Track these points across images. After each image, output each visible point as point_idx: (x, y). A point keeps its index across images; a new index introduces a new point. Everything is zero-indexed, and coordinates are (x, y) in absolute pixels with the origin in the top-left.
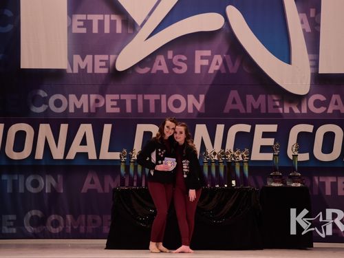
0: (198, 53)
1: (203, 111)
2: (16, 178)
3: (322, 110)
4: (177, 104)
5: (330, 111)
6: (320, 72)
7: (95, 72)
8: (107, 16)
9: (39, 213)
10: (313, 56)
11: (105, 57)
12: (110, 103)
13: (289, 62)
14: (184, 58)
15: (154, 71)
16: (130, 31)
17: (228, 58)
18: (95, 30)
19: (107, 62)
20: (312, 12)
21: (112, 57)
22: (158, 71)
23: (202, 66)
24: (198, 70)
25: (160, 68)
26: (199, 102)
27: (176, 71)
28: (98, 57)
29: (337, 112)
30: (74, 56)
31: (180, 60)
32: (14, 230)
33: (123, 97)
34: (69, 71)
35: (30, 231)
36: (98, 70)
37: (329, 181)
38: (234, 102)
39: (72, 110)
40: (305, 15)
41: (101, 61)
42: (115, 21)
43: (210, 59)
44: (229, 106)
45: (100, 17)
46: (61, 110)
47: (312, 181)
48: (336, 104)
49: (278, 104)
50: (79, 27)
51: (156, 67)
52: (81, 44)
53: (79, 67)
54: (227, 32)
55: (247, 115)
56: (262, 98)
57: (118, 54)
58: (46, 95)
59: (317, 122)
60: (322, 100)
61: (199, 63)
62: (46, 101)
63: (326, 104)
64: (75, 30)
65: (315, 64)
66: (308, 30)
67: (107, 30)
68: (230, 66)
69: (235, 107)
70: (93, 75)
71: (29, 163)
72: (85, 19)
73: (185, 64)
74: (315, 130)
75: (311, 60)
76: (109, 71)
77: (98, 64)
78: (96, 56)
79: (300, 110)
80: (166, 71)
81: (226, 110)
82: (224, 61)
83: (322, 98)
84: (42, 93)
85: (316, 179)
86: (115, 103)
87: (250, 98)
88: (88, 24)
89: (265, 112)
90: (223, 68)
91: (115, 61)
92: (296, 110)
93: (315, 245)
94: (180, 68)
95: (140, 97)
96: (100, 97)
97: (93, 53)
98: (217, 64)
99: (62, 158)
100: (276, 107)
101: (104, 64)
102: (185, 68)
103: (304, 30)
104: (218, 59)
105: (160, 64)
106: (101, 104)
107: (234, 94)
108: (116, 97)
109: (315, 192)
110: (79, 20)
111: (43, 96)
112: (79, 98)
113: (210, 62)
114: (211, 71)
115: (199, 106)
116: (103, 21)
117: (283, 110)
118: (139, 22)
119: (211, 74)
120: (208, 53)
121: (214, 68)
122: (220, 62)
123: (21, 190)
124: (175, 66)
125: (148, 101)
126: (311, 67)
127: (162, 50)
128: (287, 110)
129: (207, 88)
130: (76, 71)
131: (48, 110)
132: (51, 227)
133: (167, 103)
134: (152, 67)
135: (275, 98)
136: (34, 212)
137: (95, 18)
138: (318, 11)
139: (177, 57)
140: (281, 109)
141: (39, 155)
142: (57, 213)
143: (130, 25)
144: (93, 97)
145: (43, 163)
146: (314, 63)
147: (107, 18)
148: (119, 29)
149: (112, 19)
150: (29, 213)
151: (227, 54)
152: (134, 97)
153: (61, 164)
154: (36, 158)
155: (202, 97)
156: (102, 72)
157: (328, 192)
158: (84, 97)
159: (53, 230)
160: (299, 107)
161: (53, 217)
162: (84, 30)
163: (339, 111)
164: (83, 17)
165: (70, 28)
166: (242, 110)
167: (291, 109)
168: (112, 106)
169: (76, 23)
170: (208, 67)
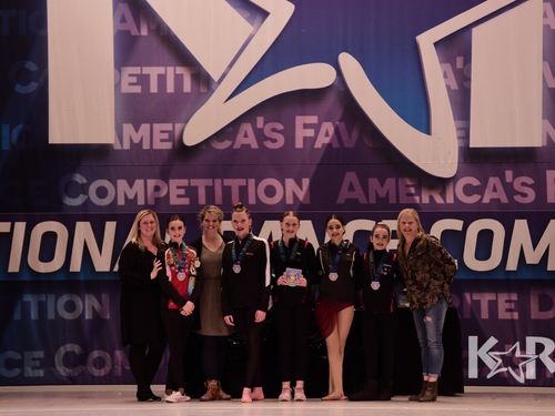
0: (300, 120)
1: (308, 202)
2: (44, 299)
3: (474, 199)
4: (270, 191)
5: (486, 200)
6: (471, 146)
7: (154, 147)
8: (170, 70)
9: (76, 349)
10: (461, 124)
11: (169, 127)
12: (175, 192)
13: (428, 131)
14: (280, 127)
15: (237, 146)
16: (203, 90)
17: (342, 126)
18: (154, 88)
19: (171, 133)
20: (460, 62)
21: (178, 126)
22: (243, 145)
23: (305, 138)
24: (299, 144)
25: (246, 141)
26: (301, 188)
27: (269, 145)
28: (158, 127)
29: (496, 201)
30: (124, 125)
31: (274, 130)
32: (41, 373)
33: (194, 182)
34: (118, 147)
35: (63, 374)
36: (158, 145)
37: (485, 299)
38: (351, 188)
39: (121, 202)
40: (449, 65)
41: (162, 132)
42: (182, 75)
43: (317, 128)
44: (344, 195)
45: (161, 70)
46: (106, 201)
47: (462, 299)
48: (495, 190)
49: (413, 190)
50: (131, 84)
51: (241, 140)
52: (134, 109)
53: (131, 141)
54: (341, 90)
55: (369, 206)
56: (390, 182)
57: (186, 122)
58: (85, 181)
59: (468, 216)
60: (475, 184)
61: (301, 134)
62: (84, 189)
63: (480, 190)
64: (126, 89)
65: (465, 134)
66: (454, 86)
67: (170, 88)
68: (345, 137)
69: (352, 195)
70: (152, 151)
71: (61, 277)
72: (139, 72)
73: (281, 136)
74: (465, 227)
75: (458, 129)
76: (173, 146)
77: (157, 136)
78: (155, 125)
79: (444, 199)
80: (255, 145)
81: (341, 200)
82: (337, 131)
83: (475, 182)
84: (80, 179)
85: (468, 296)
86: (182, 192)
87: (373, 183)
88: (143, 80)
89: (394, 202)
90: (336, 141)
91: (182, 131)
92: (439, 200)
93: (467, 389)
94: (274, 141)
95: (218, 182)
96: (160, 183)
97: (151, 122)
98: (327, 135)
99: (108, 269)
100: (410, 195)
101: (166, 136)
102: (281, 141)
103: (448, 87)
104: (328, 127)
105: (246, 136)
106: (163, 193)
107: (351, 177)
108: (184, 182)
109: (467, 315)
110: (130, 75)
111: (80, 182)
112: (131, 185)
113: (317, 132)
114: (318, 145)
115: (301, 195)
116: (164, 76)
117: (421, 200)
118: (216, 78)
119: (318, 149)
120: (313, 119)
121: (322, 141)
122: (331, 132)
123: (51, 316)
124: (267, 139)
125: (230, 187)
126: (459, 138)
127: (249, 116)
128: (426, 200)
129: (313, 169)
130: (127, 146)
131: (88, 202)
132: (94, 369)
133: (257, 191)
134: (234, 141)
135: (409, 183)
136: (69, 347)
137: (153, 72)
138: (468, 60)
139: (269, 126)
140: (417, 198)
141: (76, 266)
142: (102, 348)
143: (203, 82)
144: (151, 183)
145: (82, 278)
146: (462, 133)
147: (170, 72)
148: (187, 86)
149: (177, 72)
150: (62, 348)
151: (340, 121)
152: (209, 182)
153: (107, 278)
154: (71, 270)
155: (306, 182)
156: (164, 148)
157: (485, 314)
158: (139, 183)
159: (96, 372)
160: (443, 195)
161: (96, 354)
162: (138, 89)
163: (499, 200)
164: (136, 70)
165: (118, 85)
166: (363, 200)
167: (431, 198)
168: (179, 196)
169: (126, 79)
170: (314, 139)
